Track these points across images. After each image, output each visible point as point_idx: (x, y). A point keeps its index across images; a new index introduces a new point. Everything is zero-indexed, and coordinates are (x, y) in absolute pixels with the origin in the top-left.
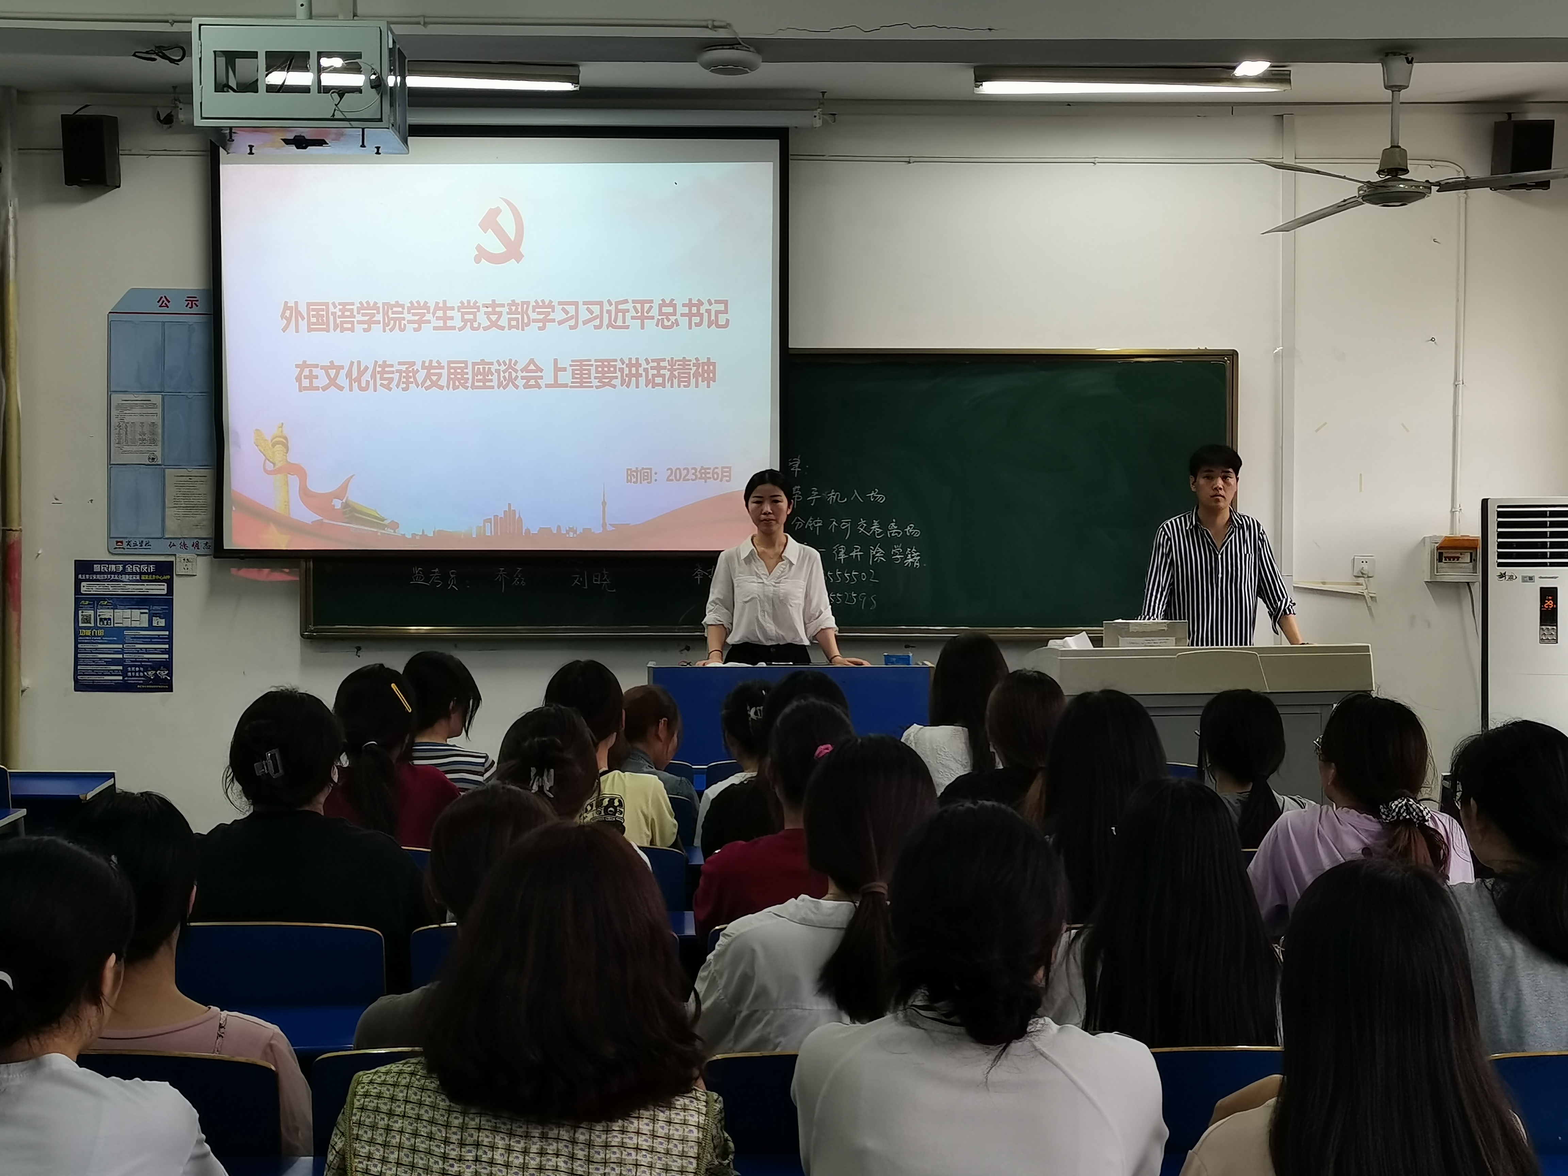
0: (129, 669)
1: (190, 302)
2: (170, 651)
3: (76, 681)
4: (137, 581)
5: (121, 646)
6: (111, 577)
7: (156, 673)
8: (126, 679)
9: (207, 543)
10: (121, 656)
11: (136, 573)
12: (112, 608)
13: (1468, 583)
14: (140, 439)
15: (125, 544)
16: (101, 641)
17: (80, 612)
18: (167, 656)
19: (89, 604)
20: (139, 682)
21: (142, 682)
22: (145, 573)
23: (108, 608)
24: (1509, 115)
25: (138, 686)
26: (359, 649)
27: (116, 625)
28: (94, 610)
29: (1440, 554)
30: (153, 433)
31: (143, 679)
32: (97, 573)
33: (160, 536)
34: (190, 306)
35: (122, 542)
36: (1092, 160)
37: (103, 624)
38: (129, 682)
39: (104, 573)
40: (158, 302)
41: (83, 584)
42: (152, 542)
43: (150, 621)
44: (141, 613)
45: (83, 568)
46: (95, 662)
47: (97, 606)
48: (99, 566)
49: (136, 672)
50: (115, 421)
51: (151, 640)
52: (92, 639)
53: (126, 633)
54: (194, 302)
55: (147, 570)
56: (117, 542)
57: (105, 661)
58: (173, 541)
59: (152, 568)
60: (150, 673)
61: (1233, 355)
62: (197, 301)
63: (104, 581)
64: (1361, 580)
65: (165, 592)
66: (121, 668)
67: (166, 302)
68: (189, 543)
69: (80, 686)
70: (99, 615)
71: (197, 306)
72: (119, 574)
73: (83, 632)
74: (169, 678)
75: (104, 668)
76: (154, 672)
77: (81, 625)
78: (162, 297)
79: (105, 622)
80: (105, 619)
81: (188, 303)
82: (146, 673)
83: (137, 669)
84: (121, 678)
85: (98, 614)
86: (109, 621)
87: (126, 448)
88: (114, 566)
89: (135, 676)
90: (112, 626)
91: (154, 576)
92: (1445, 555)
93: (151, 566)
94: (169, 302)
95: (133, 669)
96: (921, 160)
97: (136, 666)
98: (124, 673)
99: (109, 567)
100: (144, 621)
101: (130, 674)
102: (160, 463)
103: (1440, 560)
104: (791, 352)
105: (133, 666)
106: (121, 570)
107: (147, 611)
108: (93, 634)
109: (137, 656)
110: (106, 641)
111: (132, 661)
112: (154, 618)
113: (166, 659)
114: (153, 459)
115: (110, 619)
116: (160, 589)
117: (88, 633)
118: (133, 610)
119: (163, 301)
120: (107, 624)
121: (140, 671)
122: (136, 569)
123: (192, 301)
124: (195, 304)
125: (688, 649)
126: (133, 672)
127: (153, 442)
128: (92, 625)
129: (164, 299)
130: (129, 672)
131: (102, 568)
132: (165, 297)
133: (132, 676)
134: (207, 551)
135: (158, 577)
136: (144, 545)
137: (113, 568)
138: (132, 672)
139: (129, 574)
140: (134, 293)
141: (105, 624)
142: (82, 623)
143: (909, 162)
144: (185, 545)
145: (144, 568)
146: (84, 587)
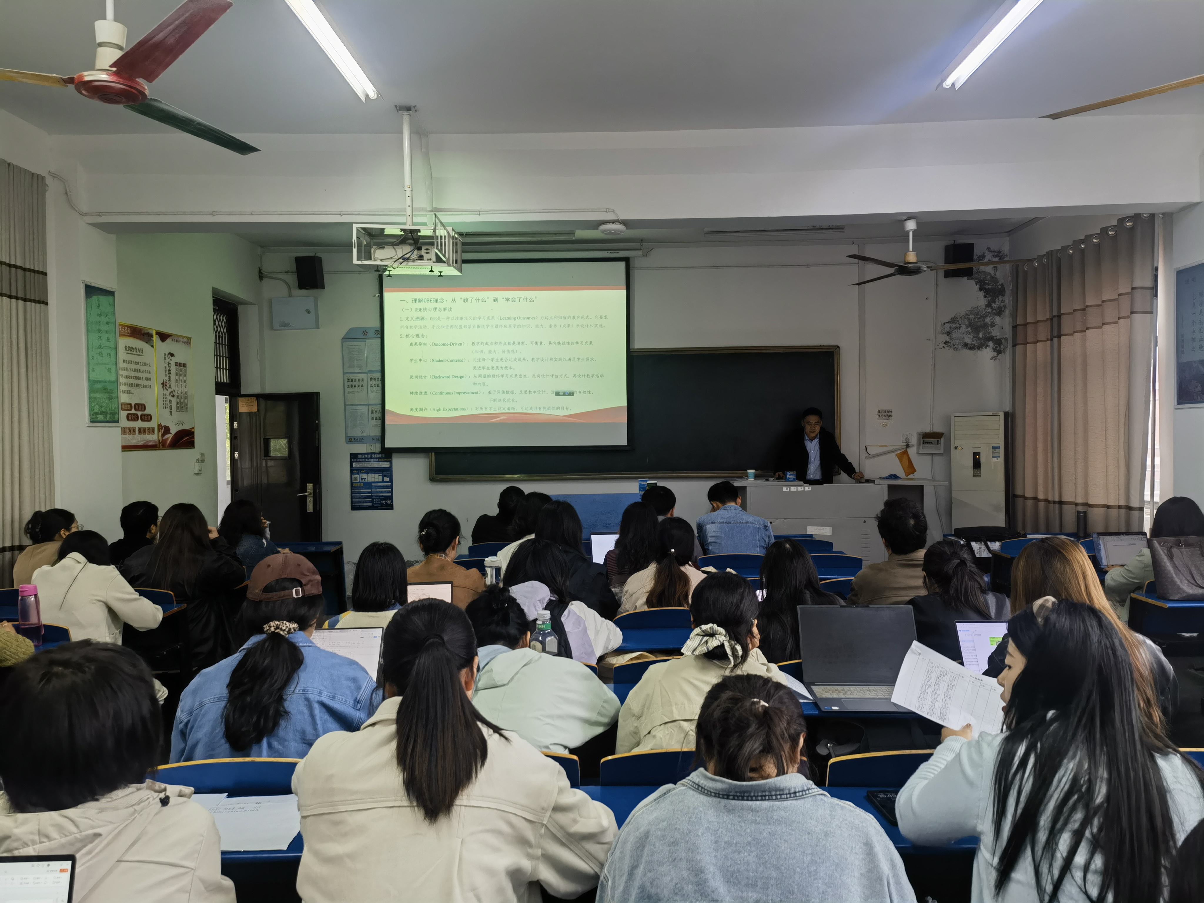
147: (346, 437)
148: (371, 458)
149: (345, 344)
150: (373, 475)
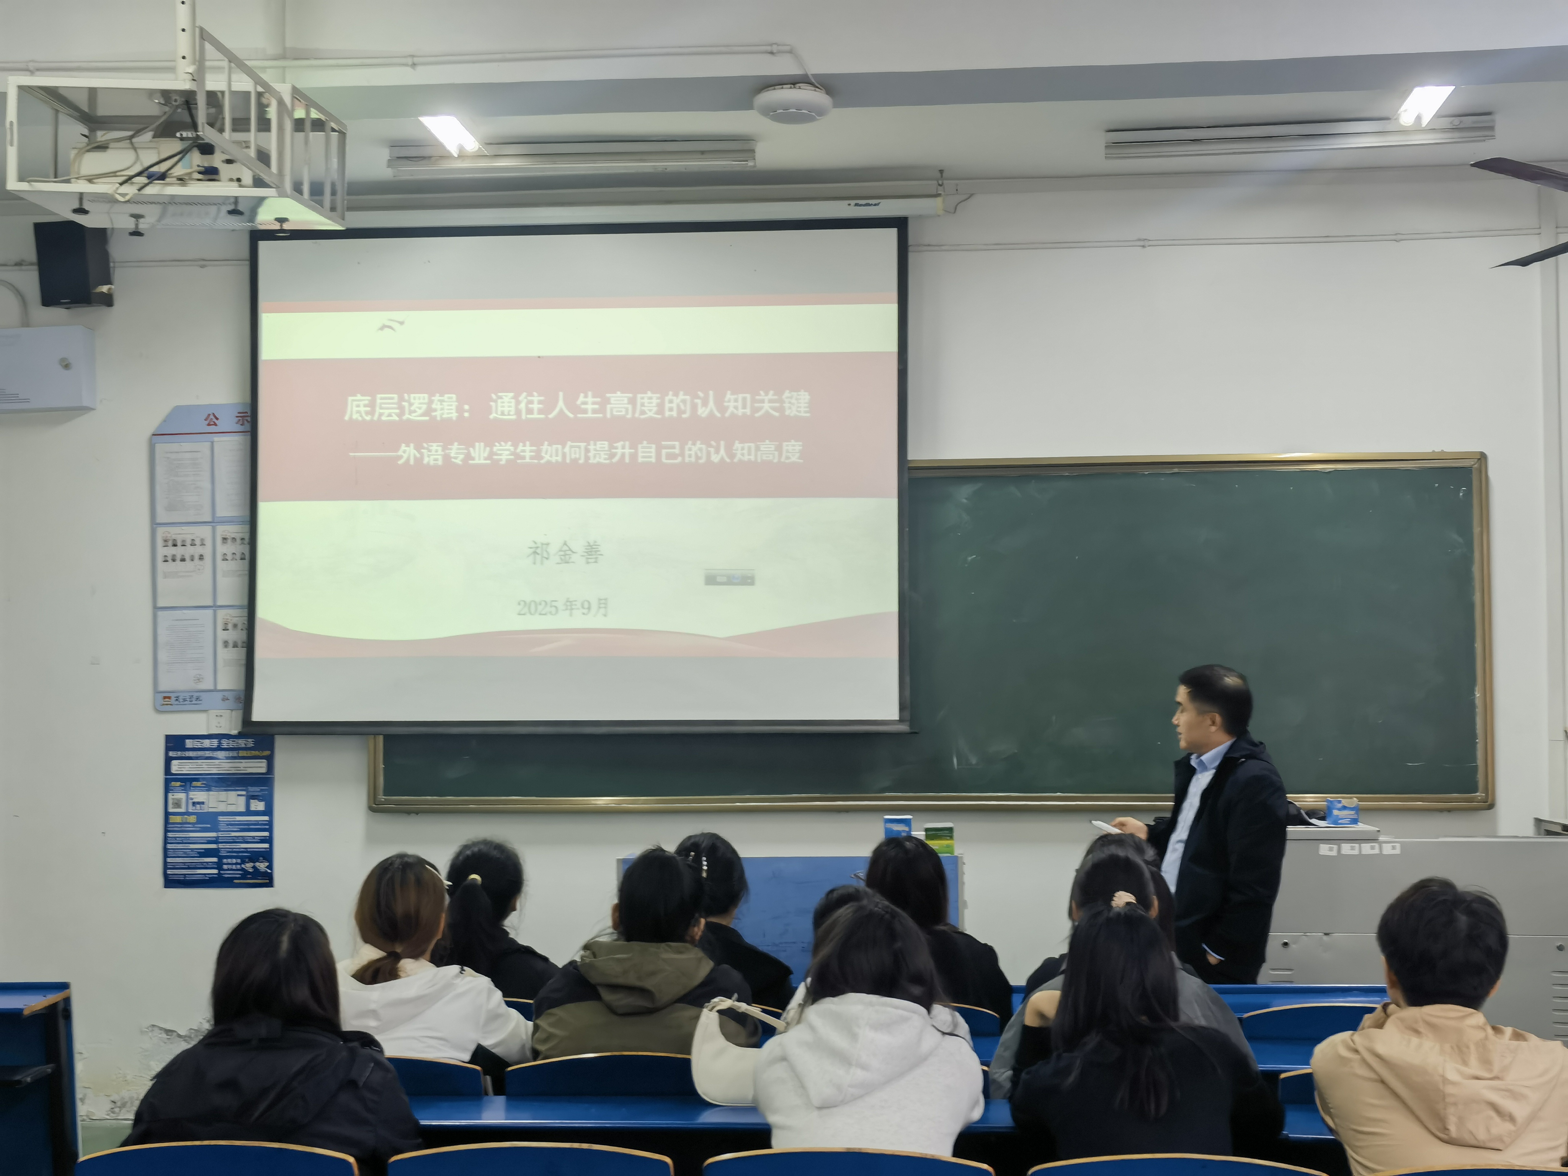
147: (156, 691)
148: (219, 748)
149: (161, 448)
150: (223, 795)
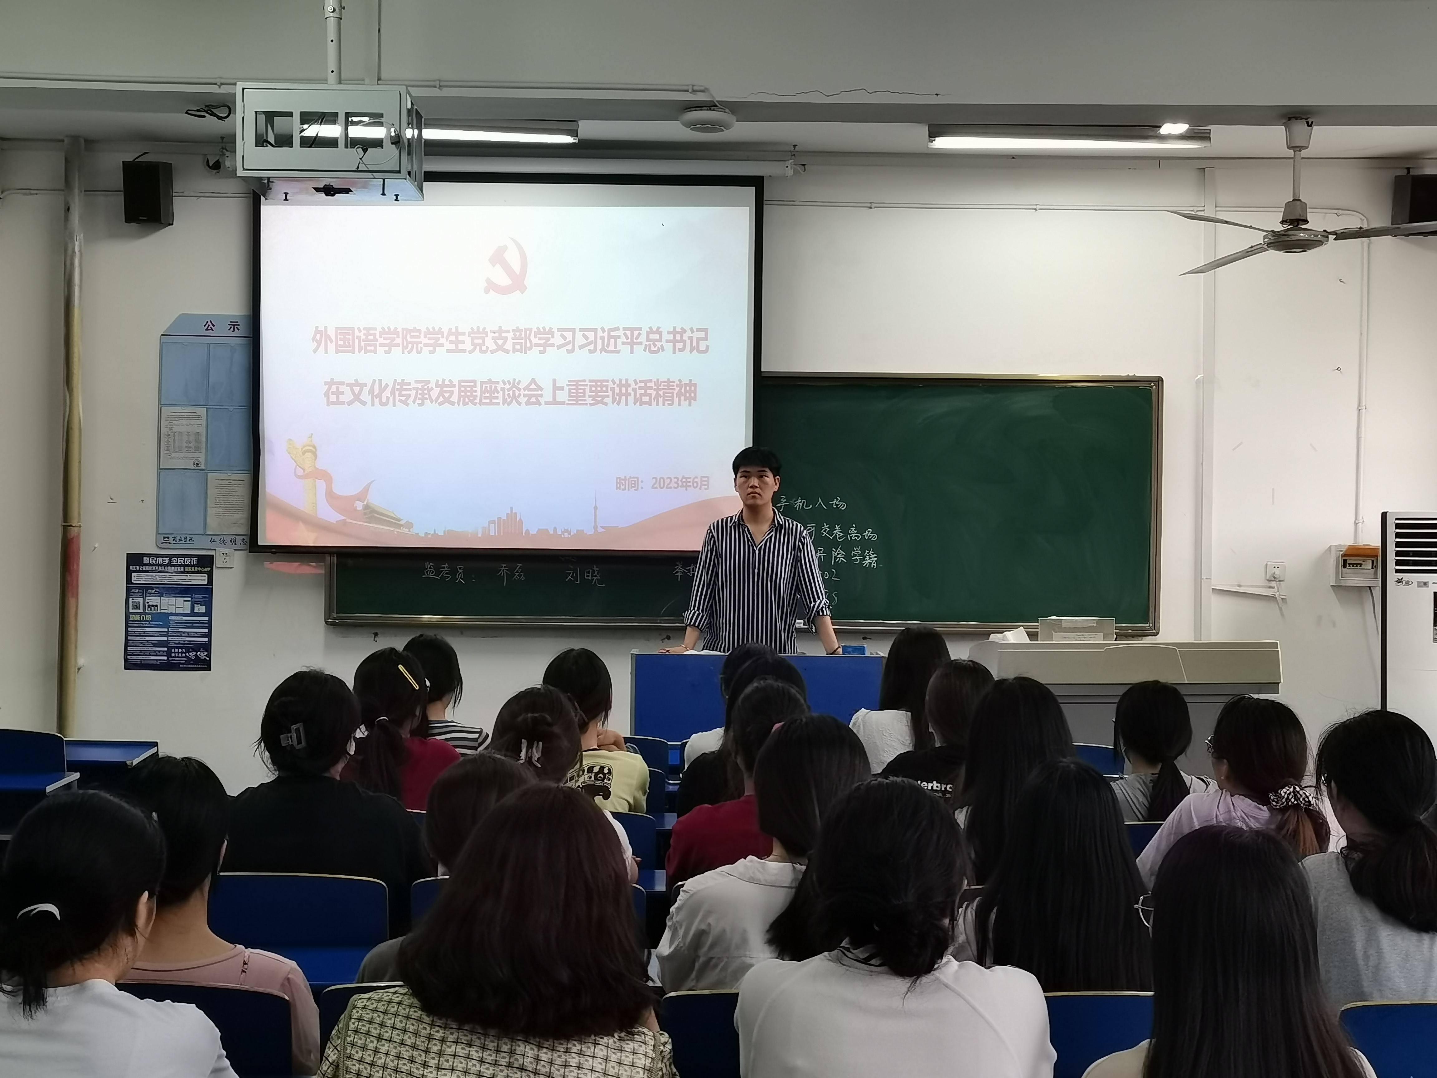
0: (173, 650)
1: (233, 326)
2: (209, 635)
3: (126, 660)
4: (181, 572)
5: (166, 630)
6: (158, 569)
7: (196, 654)
8: (170, 659)
9: (244, 539)
10: (166, 639)
11: (180, 566)
12: (158, 596)
13: (1370, 587)
14: (186, 447)
15: (171, 539)
16: (149, 625)
17: (130, 599)
18: (206, 639)
19: (139, 592)
20: (182, 662)
21: (184, 662)
22: (188, 566)
23: (155, 596)
24: (1408, 169)
25: (181, 666)
26: (376, 635)
27: (162, 611)
28: (143, 597)
29: (1345, 561)
30: (198, 441)
31: (184, 659)
32: (146, 565)
33: (202, 532)
34: (232, 329)
35: (168, 538)
36: (1034, 207)
37: (151, 610)
38: (173, 662)
39: (153, 565)
40: (205, 326)
41: (133, 574)
42: (195, 538)
43: (193, 608)
44: (185, 601)
45: (134, 560)
46: (143, 644)
47: (146, 595)
48: (148, 558)
49: (178, 653)
50: (164, 430)
51: (192, 625)
52: (141, 624)
53: (170, 618)
54: (235, 326)
55: (190, 562)
56: (165, 538)
57: (152, 643)
58: (214, 537)
59: (195, 561)
60: (191, 654)
61: (1159, 381)
62: (239, 325)
63: (152, 572)
64: (1273, 584)
65: (206, 583)
66: (166, 649)
67: (211, 326)
68: (228, 539)
69: (130, 665)
70: (148, 603)
71: (238, 329)
72: (167, 565)
73: (133, 617)
74: (208, 659)
75: (150, 649)
76: (195, 653)
77: (131, 611)
78: (207, 322)
79: (153, 608)
80: (153, 606)
81: (231, 327)
82: (187, 654)
83: (180, 650)
84: (165, 658)
85: (147, 601)
86: (156, 608)
87: (174, 454)
88: (162, 559)
89: (178, 657)
90: (159, 612)
91: (196, 568)
92: (1348, 562)
93: (194, 559)
94: (214, 326)
95: (176, 650)
96: (882, 205)
97: (178, 648)
98: (168, 654)
99: (156, 560)
100: (187, 608)
101: (173, 655)
102: (203, 468)
103: (1344, 566)
104: (763, 375)
105: (177, 647)
106: (167, 562)
107: (190, 599)
108: (142, 619)
109: (180, 639)
110: (153, 625)
111: (176, 644)
112: (195, 605)
113: (206, 641)
114: (197, 464)
115: (157, 606)
116: (201, 580)
117: (138, 618)
118: (177, 598)
119: (209, 325)
120: (154, 610)
121: (182, 653)
122: (180, 561)
123: (234, 325)
124: (237, 328)
125: (669, 638)
126: (177, 653)
127: (197, 449)
128: (141, 611)
129: (209, 323)
130: (173, 653)
131: (151, 561)
132: (211, 321)
133: (175, 657)
134: (243, 547)
135: (200, 569)
136: (188, 540)
137: (160, 560)
138: (175, 653)
139: (174, 566)
140: (183, 318)
141: (153, 610)
142: (132, 609)
143: (871, 208)
144: (224, 540)
145: (188, 561)
146: (135, 578)
